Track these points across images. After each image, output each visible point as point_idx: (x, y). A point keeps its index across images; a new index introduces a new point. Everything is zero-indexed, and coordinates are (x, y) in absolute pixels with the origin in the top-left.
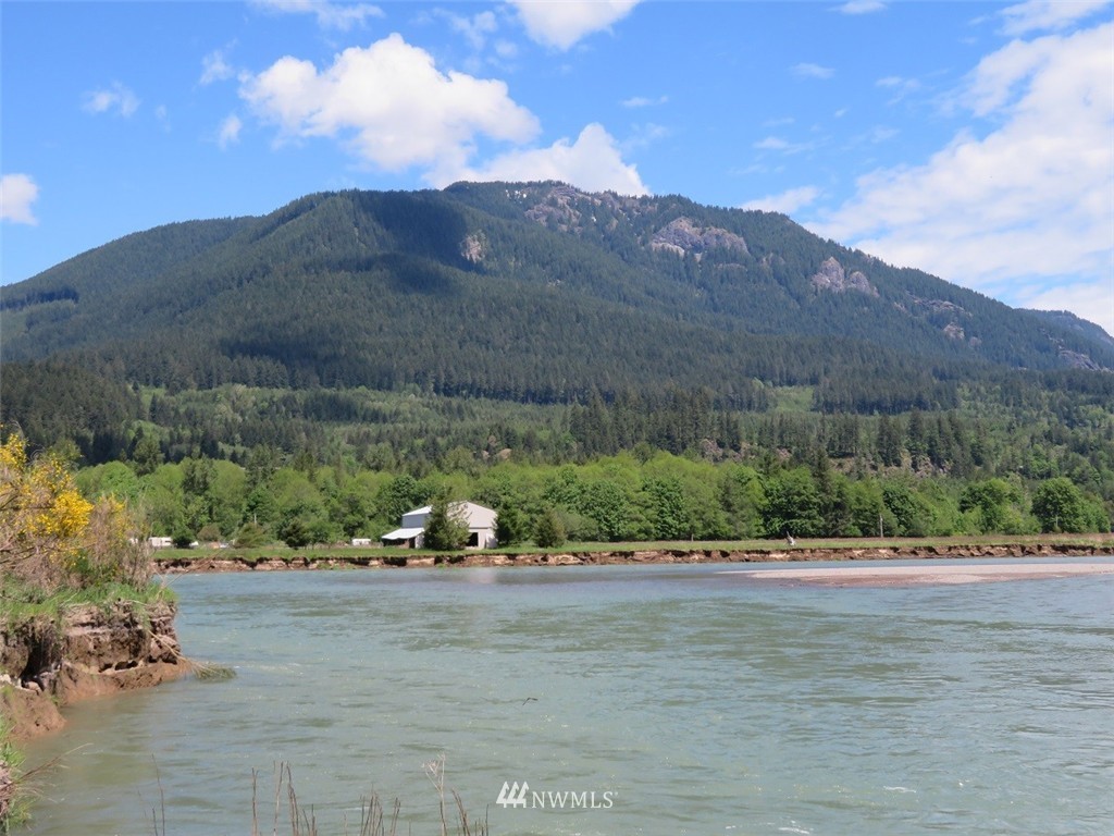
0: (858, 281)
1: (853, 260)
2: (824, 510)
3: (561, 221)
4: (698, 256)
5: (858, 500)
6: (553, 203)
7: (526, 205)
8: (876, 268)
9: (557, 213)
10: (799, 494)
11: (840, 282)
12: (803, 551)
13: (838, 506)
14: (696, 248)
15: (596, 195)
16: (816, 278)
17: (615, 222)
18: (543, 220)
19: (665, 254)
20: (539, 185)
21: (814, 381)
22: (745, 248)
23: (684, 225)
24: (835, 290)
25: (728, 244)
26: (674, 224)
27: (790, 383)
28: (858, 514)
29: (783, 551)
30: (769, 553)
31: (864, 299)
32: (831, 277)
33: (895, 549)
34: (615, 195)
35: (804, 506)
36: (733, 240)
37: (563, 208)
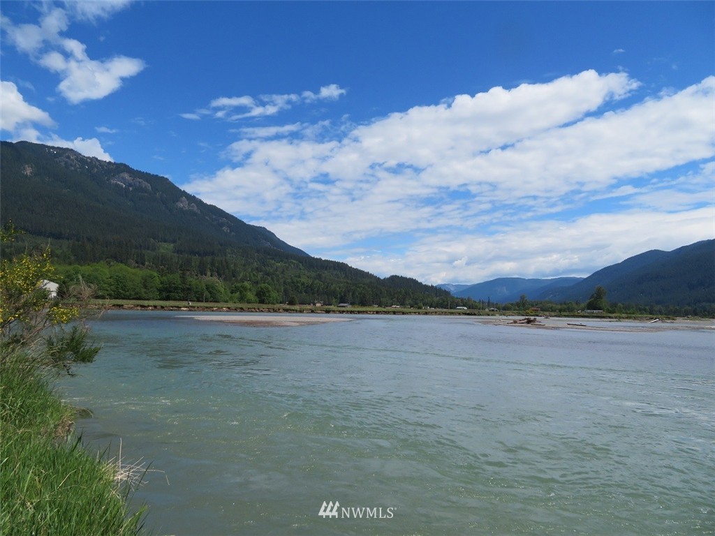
0: (193, 207)
1: (192, 199)
2: (183, 290)
3: (71, 165)
4: (131, 189)
5: (197, 288)
6: (68, 157)
7: (56, 156)
8: (200, 203)
9: (70, 162)
10: (174, 284)
11: (186, 206)
12: (194, 307)
13: (188, 289)
14: (130, 185)
15: (89, 158)
16: (177, 204)
17: (96, 170)
18: (63, 164)
19: (117, 185)
20: (62, 149)
21: (174, 242)
22: (150, 188)
23: (126, 176)
24: (184, 209)
25: (144, 186)
26: (122, 175)
27: (165, 241)
28: (196, 292)
29: (186, 307)
30: (181, 307)
31: (195, 214)
32: (183, 204)
33: (229, 308)
34: (97, 159)
35: (176, 288)
36: (145, 184)
37: (73, 160)
